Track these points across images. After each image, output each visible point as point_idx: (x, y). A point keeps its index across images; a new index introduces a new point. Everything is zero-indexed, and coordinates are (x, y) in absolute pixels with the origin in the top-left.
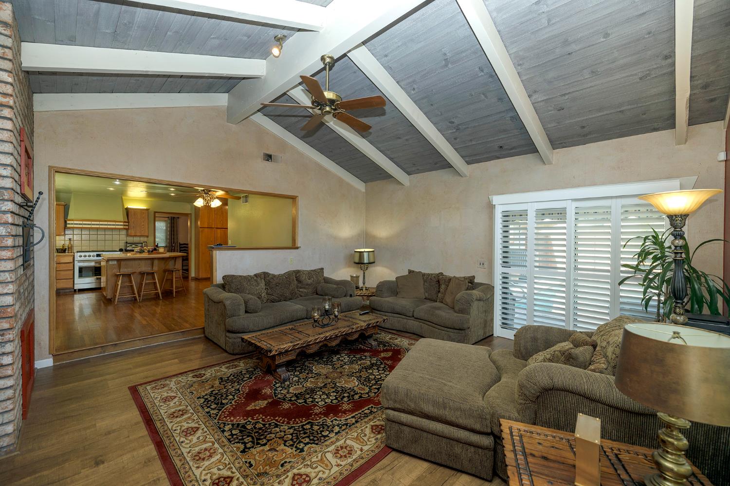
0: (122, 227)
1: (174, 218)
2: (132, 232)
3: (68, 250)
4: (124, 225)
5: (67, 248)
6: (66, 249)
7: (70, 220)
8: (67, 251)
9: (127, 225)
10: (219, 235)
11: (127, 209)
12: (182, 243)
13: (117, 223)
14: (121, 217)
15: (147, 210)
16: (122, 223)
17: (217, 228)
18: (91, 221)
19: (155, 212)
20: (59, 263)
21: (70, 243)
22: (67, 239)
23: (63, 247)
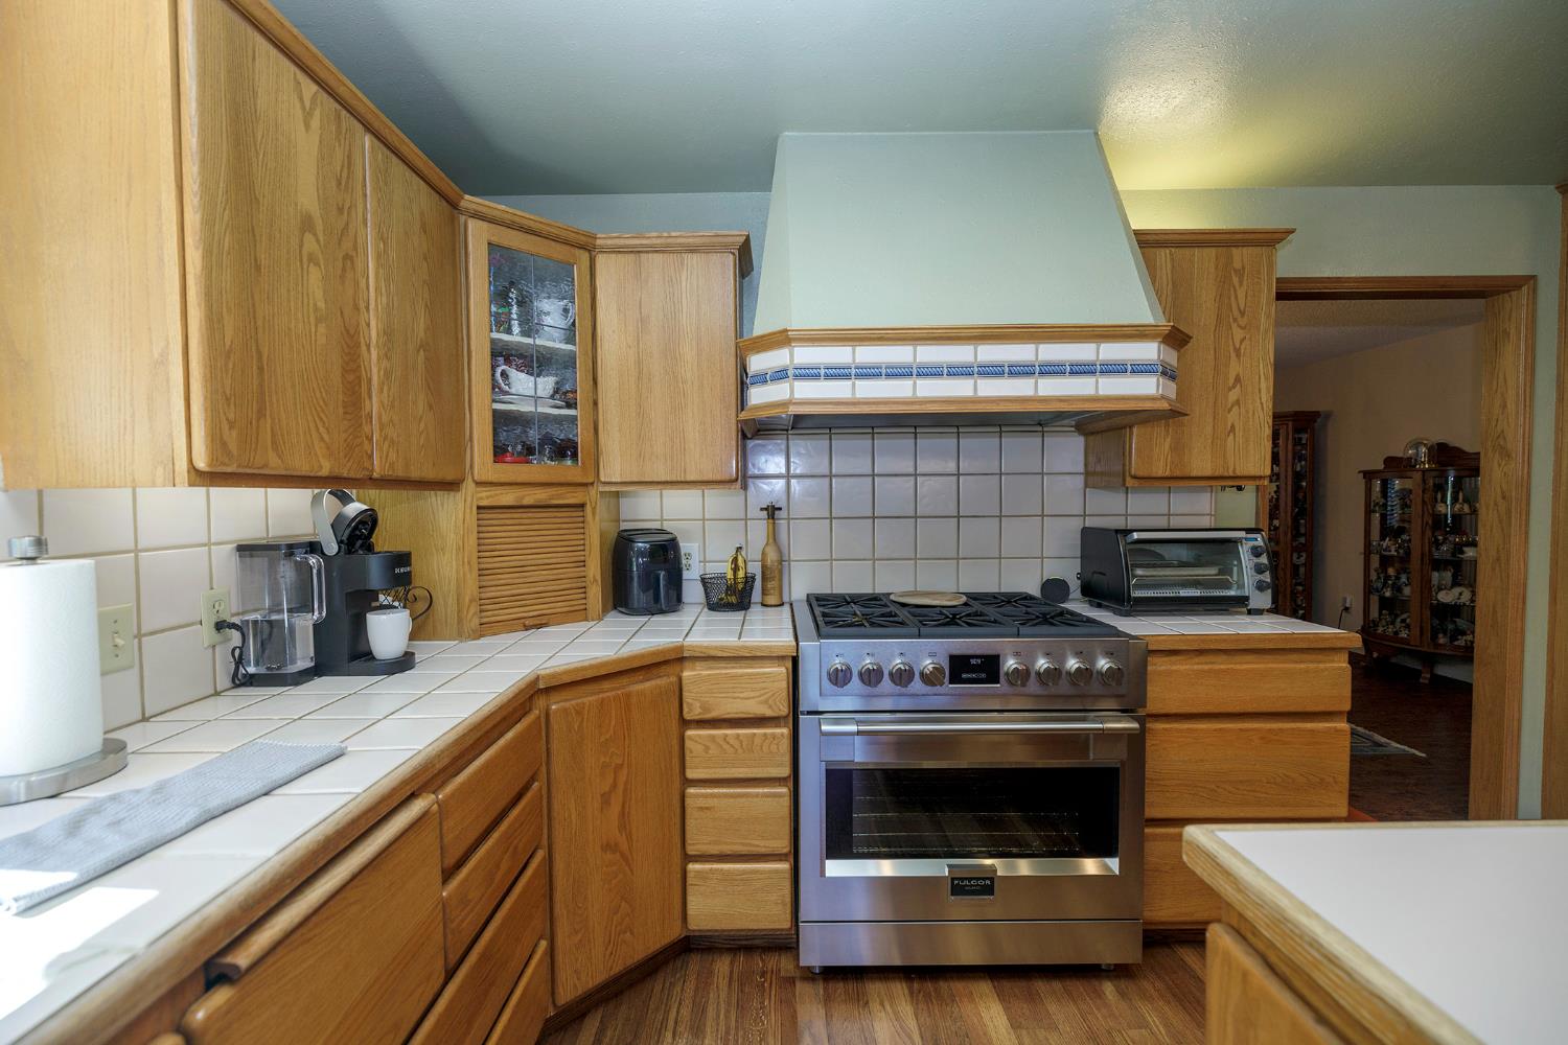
3: (764, 592)
4: (1165, 373)
5: (755, 568)
6: (749, 580)
7: (781, 339)
8: (756, 596)
13: (1116, 353)
15: (1271, 241)
16: (1147, 351)
18: (915, 341)
20: (702, 723)
21: (774, 536)
22: (754, 512)
23: (735, 570)
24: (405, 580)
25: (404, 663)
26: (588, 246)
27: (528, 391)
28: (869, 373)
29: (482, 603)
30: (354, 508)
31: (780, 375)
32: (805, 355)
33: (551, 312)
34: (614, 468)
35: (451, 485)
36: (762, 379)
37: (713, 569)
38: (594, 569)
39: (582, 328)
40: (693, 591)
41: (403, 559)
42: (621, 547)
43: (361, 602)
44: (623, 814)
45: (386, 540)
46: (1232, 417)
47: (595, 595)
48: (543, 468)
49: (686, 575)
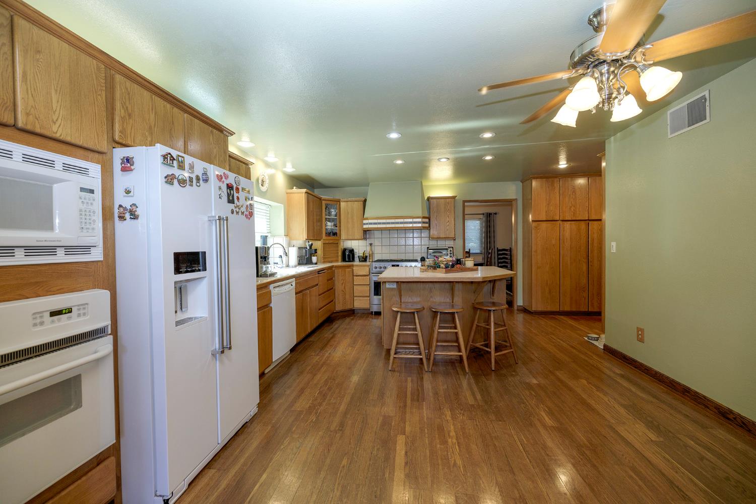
0: (420, 225)
1: (490, 214)
2: (434, 232)
3: (369, 258)
4: (424, 223)
5: (368, 255)
6: (366, 257)
7: (367, 219)
8: (368, 260)
9: (426, 223)
10: (567, 234)
11: (429, 199)
12: (500, 248)
13: (415, 220)
14: (419, 210)
15: (454, 197)
16: (420, 220)
17: (563, 221)
18: (386, 219)
19: (464, 202)
20: (356, 276)
21: (371, 250)
22: (368, 244)
23: (364, 254)
24: (316, 252)
25: (316, 264)
26: (339, 201)
27: (330, 225)
28: (380, 223)
29: (324, 258)
30: (310, 243)
31: (367, 224)
32: (370, 221)
33: (333, 212)
34: (343, 237)
35: (320, 240)
36: (365, 224)
37: (360, 255)
38: (340, 254)
39: (339, 214)
40: (357, 259)
41: (316, 250)
42: (344, 250)
43: (311, 255)
44: (345, 287)
45: (313, 247)
46: (448, 228)
47: (340, 258)
48: (332, 237)
49: (355, 256)
